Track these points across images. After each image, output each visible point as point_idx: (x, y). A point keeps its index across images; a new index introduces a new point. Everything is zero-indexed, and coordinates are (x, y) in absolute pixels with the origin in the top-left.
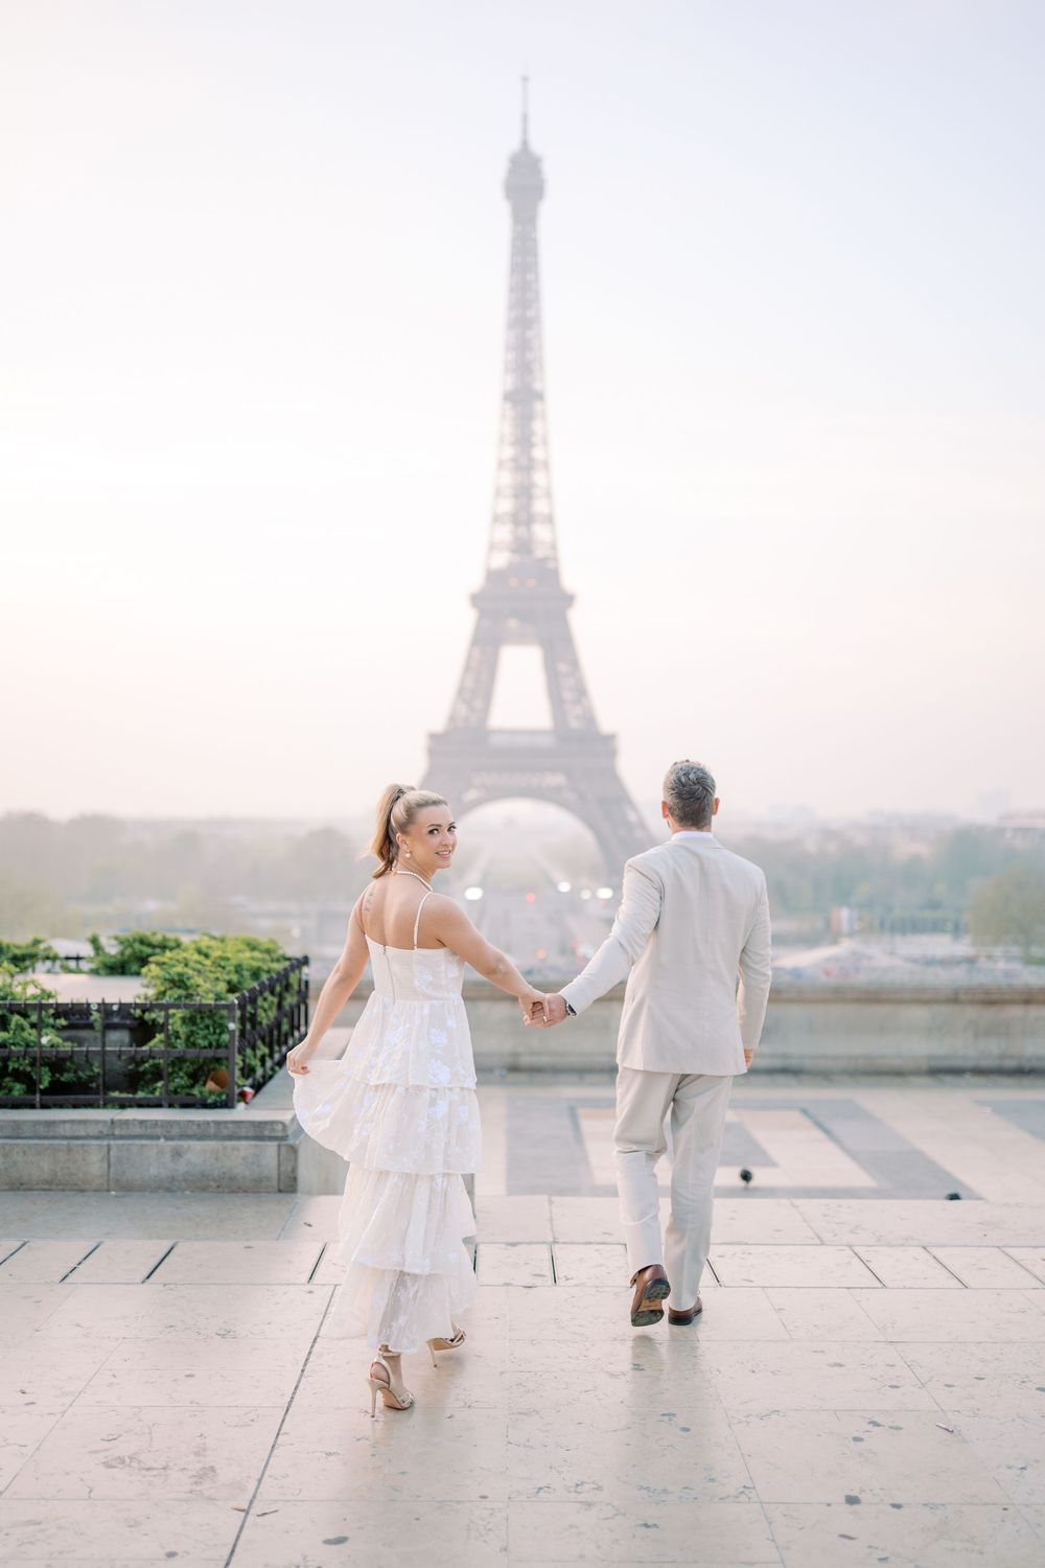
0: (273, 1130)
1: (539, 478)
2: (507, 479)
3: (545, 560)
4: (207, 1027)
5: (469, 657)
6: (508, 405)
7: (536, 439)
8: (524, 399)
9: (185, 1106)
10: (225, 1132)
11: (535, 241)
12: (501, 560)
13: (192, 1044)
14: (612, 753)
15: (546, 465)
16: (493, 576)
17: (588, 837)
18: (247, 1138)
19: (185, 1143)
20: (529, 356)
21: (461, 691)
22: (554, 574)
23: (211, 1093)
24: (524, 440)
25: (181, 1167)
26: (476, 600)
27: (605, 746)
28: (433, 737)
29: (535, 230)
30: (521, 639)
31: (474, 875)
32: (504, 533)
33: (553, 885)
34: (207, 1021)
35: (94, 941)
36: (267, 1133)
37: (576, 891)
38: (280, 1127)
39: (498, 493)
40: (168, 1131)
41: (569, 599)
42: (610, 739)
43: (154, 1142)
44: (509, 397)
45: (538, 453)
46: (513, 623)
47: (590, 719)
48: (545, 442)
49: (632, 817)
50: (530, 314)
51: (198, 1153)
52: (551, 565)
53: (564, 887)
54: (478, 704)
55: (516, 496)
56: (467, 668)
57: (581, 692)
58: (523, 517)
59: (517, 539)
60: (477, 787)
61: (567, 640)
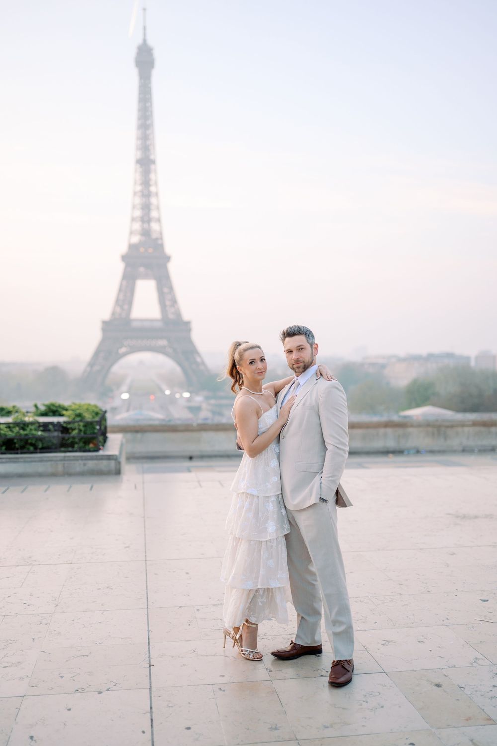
1: (153, 200)
2: (138, 201)
3: (157, 239)
5: (121, 285)
6: (138, 166)
7: (152, 182)
8: (146, 163)
11: (150, 88)
12: (136, 239)
14: (189, 330)
15: (157, 195)
16: (132, 247)
17: (178, 369)
20: (148, 143)
21: (117, 301)
22: (162, 246)
24: (146, 182)
26: (124, 258)
27: (186, 327)
28: (104, 323)
29: (150, 83)
30: (145, 277)
31: (125, 387)
32: (137, 226)
33: (162, 392)
37: (173, 394)
39: (134, 207)
41: (168, 258)
42: (188, 324)
44: (139, 162)
45: (153, 189)
46: (142, 269)
47: (178, 314)
48: (156, 184)
49: (199, 360)
50: (148, 122)
52: (159, 242)
53: (168, 392)
54: (126, 307)
55: (142, 209)
56: (120, 290)
57: (174, 302)
58: (146, 219)
59: (143, 229)
60: (125, 346)
61: (167, 277)
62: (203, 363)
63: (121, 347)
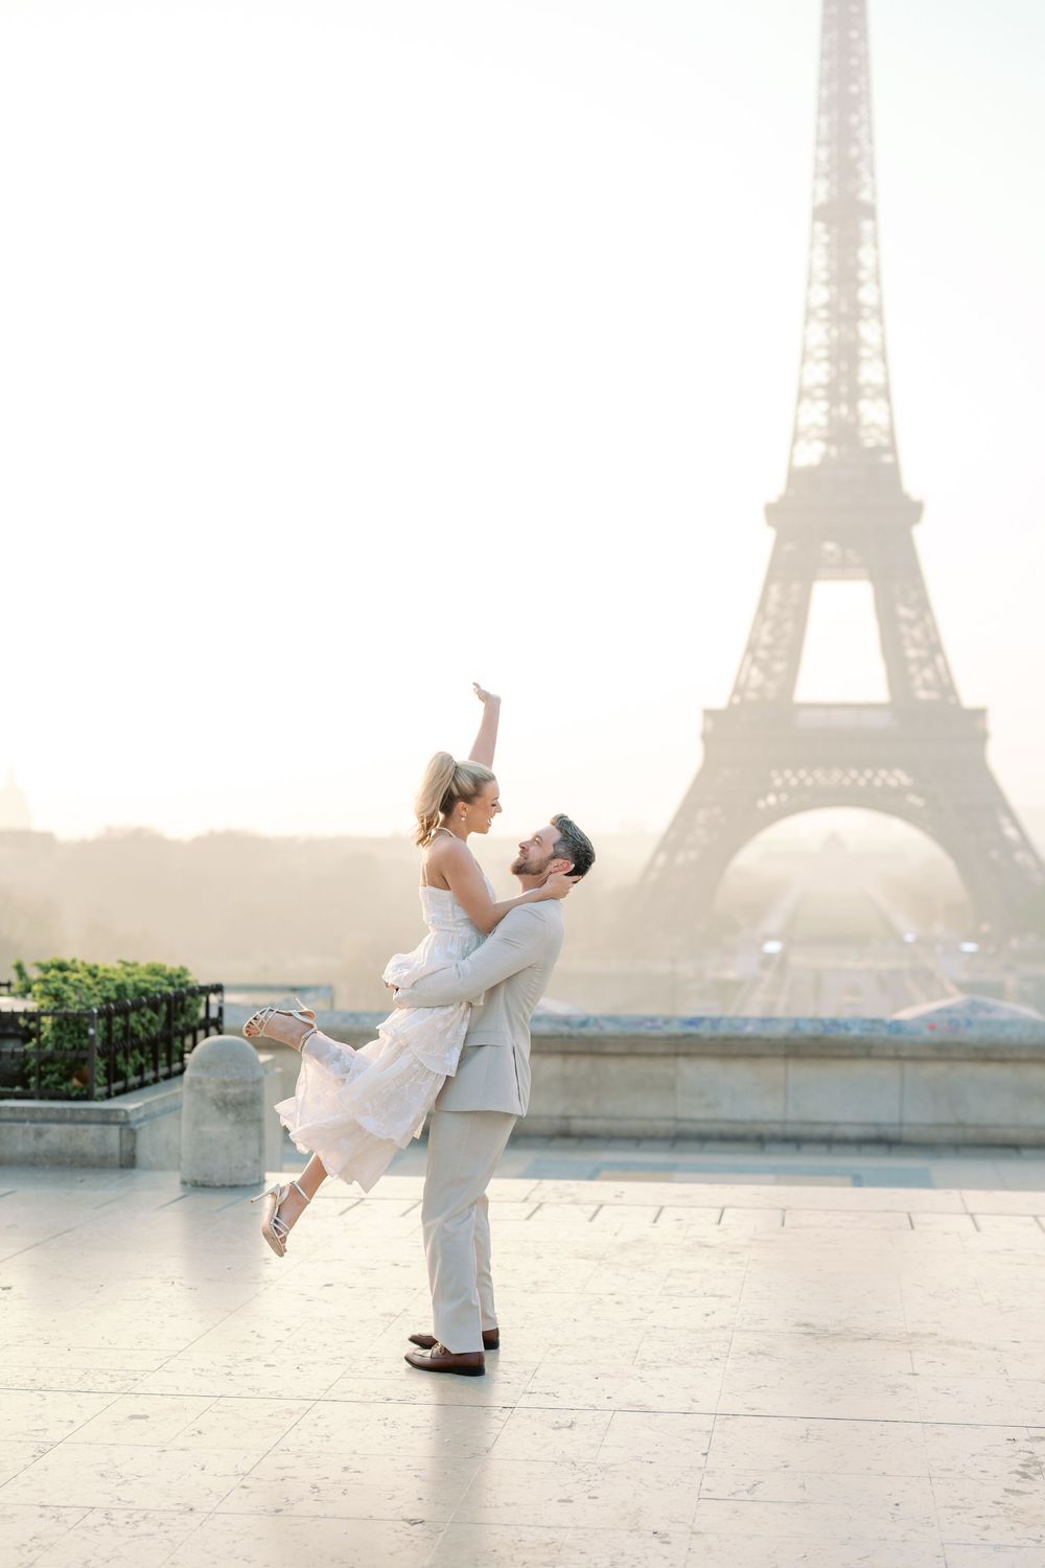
0: (117, 1116)
1: (868, 331)
2: (818, 334)
3: (878, 450)
4: (72, 1032)
5: (765, 599)
6: (820, 226)
7: (865, 274)
8: (844, 216)
9: (53, 1098)
10: (78, 1117)
12: (811, 454)
13: (58, 1047)
14: (983, 738)
15: (878, 312)
16: (796, 476)
17: (949, 865)
18: (96, 1123)
19: (45, 1126)
20: (854, 152)
21: (751, 648)
22: (894, 469)
23: (75, 1088)
24: (845, 275)
25: (42, 1145)
26: (773, 513)
27: (971, 727)
28: (709, 714)
30: (842, 569)
31: (774, 923)
32: (816, 413)
33: (895, 934)
34: (72, 1028)
35: (19, 968)
36: (112, 1119)
38: (123, 1114)
39: (805, 356)
40: (33, 1117)
41: (915, 510)
42: (980, 713)
43: (21, 1125)
44: (820, 213)
45: (866, 295)
46: (830, 547)
47: (946, 687)
48: (877, 278)
49: (1011, 832)
50: (855, 89)
51: (56, 1134)
52: (888, 459)
54: (780, 667)
55: (833, 359)
57: (934, 647)
58: (844, 388)
59: (833, 422)
60: (777, 792)
61: (911, 572)
62: (1026, 844)
63: (764, 796)
